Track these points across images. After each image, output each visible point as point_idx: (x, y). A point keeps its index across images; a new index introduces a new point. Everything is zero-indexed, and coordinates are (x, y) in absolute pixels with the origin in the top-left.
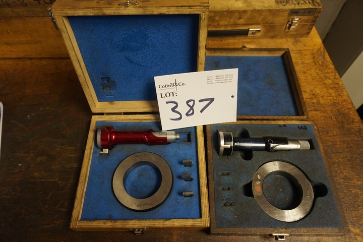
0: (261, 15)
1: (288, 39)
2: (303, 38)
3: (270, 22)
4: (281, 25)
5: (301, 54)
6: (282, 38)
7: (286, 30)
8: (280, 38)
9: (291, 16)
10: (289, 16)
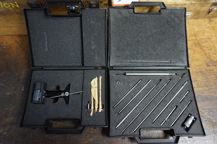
0: (194, 6)
1: (205, 19)
2: (214, 19)
3: (198, 10)
4: (204, 12)
5: (214, 30)
6: (202, 19)
7: (206, 14)
8: (201, 19)
9: (212, 6)
10: (210, 7)
